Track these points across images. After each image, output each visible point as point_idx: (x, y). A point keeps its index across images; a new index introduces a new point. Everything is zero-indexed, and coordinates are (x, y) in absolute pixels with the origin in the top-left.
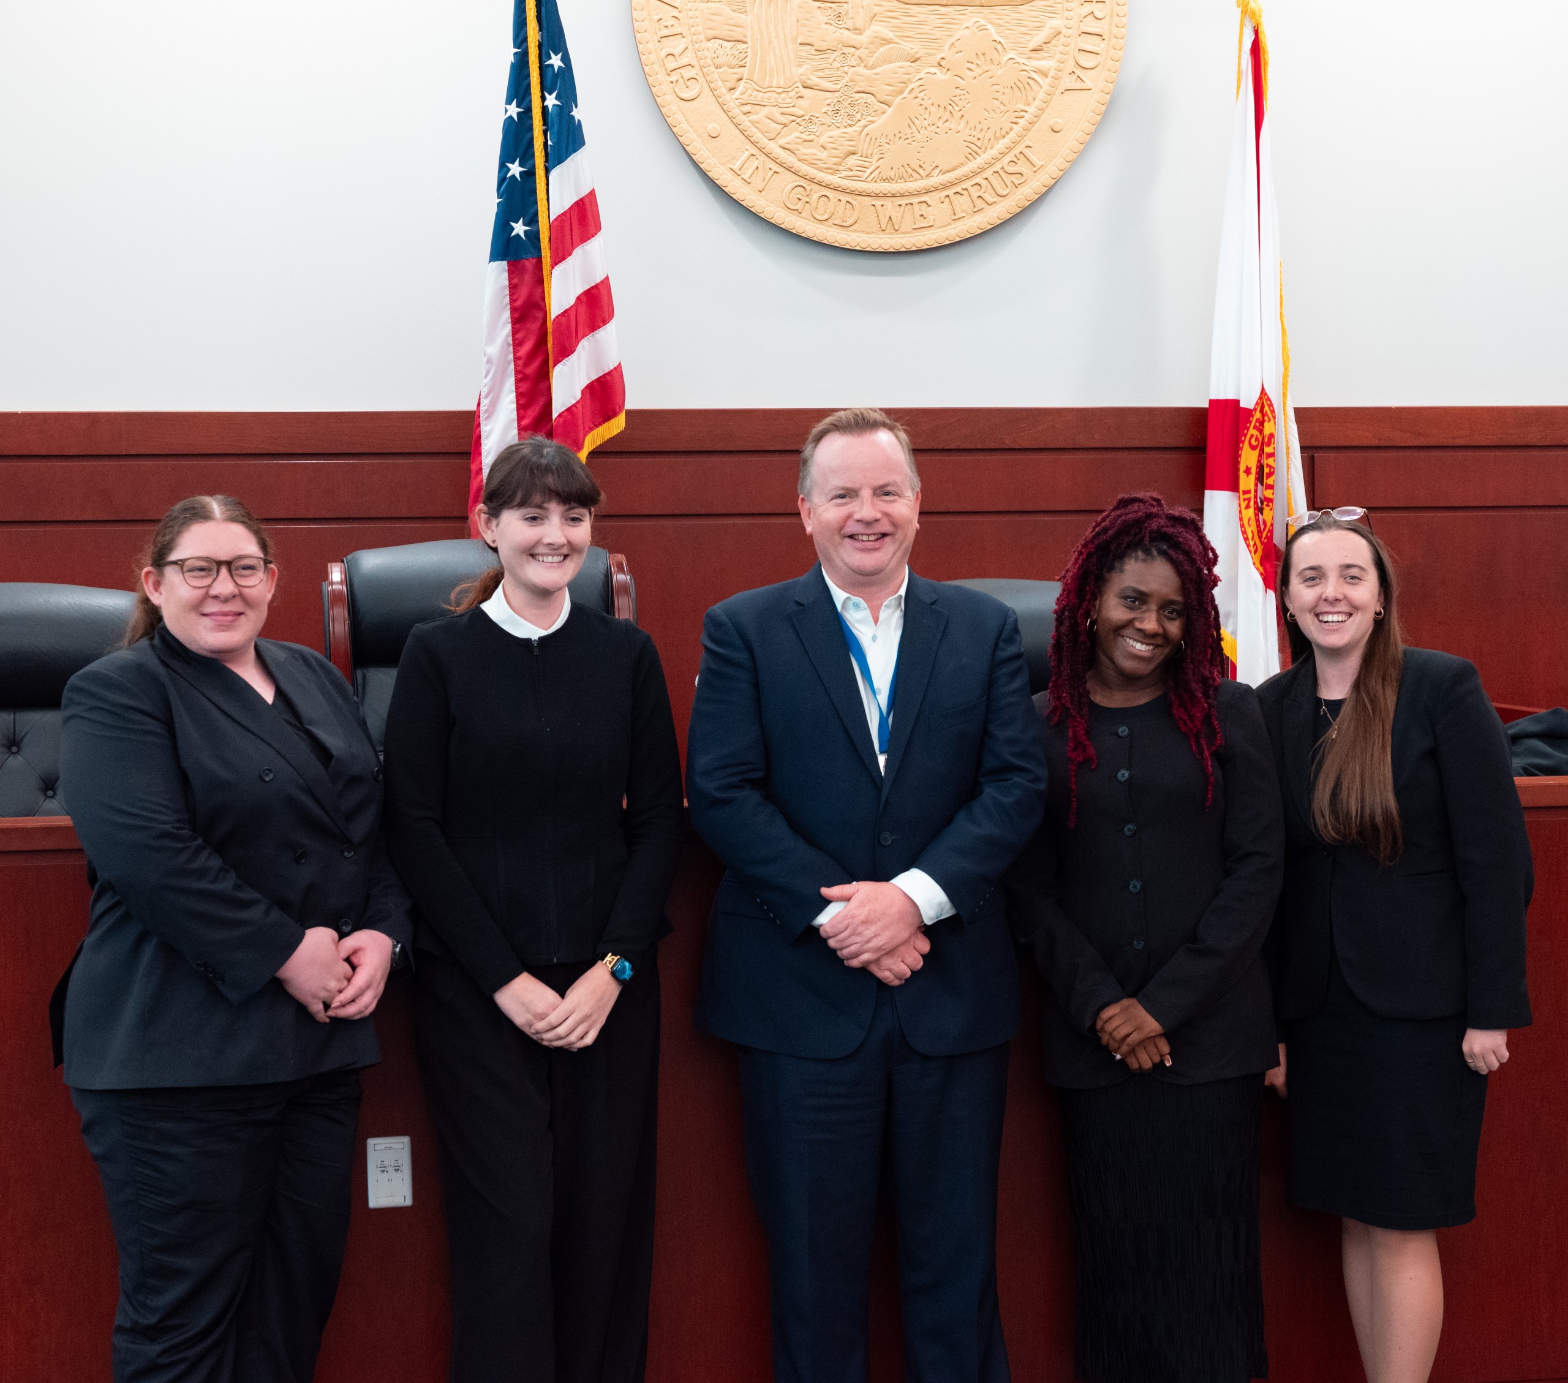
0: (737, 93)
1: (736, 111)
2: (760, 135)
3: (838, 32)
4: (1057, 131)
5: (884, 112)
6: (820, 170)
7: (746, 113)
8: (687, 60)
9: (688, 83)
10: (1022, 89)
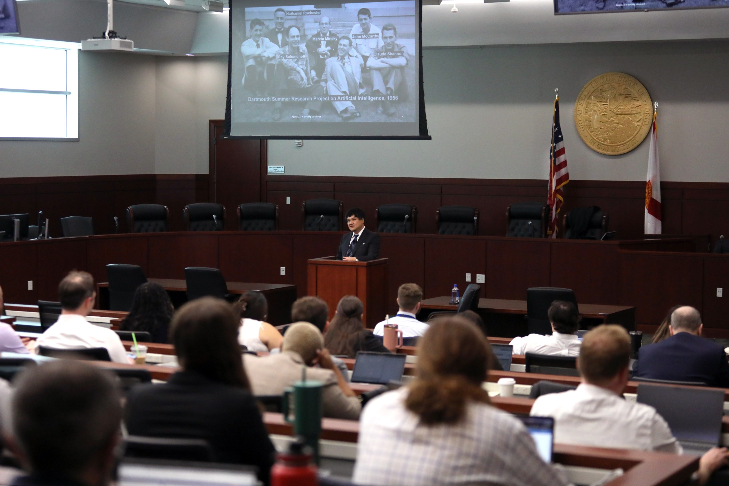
0: (590, 130)
1: (590, 132)
2: (593, 136)
3: (606, 119)
4: (641, 135)
5: (613, 132)
6: (602, 142)
7: (591, 133)
8: (582, 124)
9: (582, 128)
10: (635, 128)
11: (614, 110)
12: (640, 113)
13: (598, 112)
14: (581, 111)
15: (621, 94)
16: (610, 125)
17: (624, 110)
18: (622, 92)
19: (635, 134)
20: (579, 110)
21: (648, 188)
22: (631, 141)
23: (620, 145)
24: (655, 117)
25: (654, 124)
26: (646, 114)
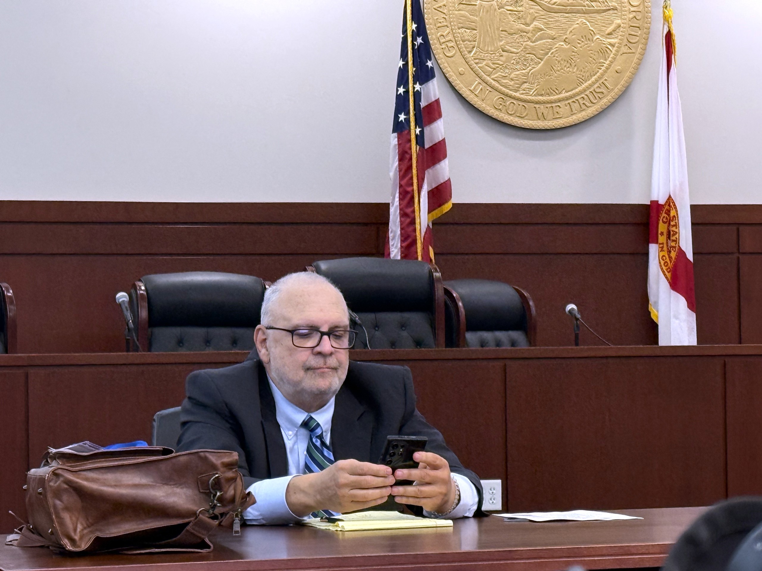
5: (540, 63)
6: (511, 90)
7: (476, 63)
8: (450, 37)
9: (449, 48)
10: (603, 52)
12: (615, 9)
19: (603, 68)
21: (664, 220)
23: (560, 101)
24: (666, 19)
25: (669, 38)
26: (631, 12)
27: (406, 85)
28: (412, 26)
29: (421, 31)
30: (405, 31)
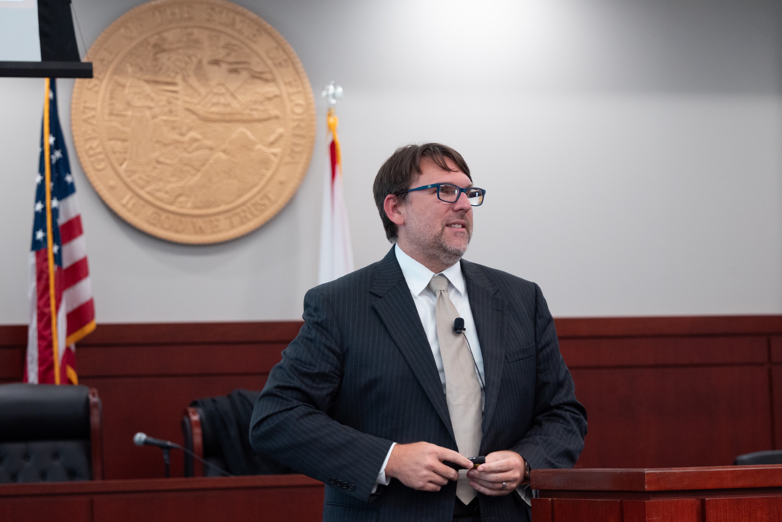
0: (124, 166)
1: (124, 175)
2: (135, 187)
3: (174, 136)
4: (281, 183)
5: (196, 175)
6: (165, 204)
7: (129, 176)
8: (99, 150)
9: (100, 161)
10: (265, 162)
11: (199, 107)
12: (277, 117)
13: (148, 113)
14: (94, 109)
15: (216, 62)
16: (189, 152)
17: (228, 110)
18: (221, 54)
19: (265, 180)
20: (88, 105)
22: (253, 201)
23: (219, 214)
24: (331, 128)
25: (333, 147)
26: (294, 120)
27: (43, 201)
28: (50, 140)
29: (59, 144)
30: (42, 145)
